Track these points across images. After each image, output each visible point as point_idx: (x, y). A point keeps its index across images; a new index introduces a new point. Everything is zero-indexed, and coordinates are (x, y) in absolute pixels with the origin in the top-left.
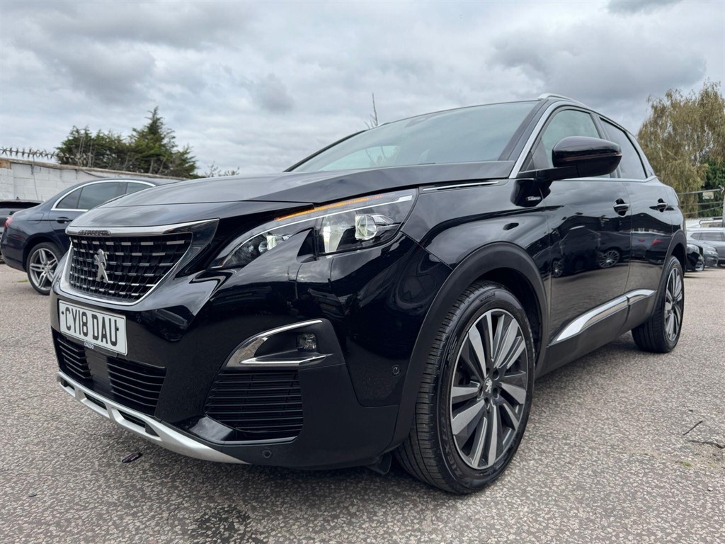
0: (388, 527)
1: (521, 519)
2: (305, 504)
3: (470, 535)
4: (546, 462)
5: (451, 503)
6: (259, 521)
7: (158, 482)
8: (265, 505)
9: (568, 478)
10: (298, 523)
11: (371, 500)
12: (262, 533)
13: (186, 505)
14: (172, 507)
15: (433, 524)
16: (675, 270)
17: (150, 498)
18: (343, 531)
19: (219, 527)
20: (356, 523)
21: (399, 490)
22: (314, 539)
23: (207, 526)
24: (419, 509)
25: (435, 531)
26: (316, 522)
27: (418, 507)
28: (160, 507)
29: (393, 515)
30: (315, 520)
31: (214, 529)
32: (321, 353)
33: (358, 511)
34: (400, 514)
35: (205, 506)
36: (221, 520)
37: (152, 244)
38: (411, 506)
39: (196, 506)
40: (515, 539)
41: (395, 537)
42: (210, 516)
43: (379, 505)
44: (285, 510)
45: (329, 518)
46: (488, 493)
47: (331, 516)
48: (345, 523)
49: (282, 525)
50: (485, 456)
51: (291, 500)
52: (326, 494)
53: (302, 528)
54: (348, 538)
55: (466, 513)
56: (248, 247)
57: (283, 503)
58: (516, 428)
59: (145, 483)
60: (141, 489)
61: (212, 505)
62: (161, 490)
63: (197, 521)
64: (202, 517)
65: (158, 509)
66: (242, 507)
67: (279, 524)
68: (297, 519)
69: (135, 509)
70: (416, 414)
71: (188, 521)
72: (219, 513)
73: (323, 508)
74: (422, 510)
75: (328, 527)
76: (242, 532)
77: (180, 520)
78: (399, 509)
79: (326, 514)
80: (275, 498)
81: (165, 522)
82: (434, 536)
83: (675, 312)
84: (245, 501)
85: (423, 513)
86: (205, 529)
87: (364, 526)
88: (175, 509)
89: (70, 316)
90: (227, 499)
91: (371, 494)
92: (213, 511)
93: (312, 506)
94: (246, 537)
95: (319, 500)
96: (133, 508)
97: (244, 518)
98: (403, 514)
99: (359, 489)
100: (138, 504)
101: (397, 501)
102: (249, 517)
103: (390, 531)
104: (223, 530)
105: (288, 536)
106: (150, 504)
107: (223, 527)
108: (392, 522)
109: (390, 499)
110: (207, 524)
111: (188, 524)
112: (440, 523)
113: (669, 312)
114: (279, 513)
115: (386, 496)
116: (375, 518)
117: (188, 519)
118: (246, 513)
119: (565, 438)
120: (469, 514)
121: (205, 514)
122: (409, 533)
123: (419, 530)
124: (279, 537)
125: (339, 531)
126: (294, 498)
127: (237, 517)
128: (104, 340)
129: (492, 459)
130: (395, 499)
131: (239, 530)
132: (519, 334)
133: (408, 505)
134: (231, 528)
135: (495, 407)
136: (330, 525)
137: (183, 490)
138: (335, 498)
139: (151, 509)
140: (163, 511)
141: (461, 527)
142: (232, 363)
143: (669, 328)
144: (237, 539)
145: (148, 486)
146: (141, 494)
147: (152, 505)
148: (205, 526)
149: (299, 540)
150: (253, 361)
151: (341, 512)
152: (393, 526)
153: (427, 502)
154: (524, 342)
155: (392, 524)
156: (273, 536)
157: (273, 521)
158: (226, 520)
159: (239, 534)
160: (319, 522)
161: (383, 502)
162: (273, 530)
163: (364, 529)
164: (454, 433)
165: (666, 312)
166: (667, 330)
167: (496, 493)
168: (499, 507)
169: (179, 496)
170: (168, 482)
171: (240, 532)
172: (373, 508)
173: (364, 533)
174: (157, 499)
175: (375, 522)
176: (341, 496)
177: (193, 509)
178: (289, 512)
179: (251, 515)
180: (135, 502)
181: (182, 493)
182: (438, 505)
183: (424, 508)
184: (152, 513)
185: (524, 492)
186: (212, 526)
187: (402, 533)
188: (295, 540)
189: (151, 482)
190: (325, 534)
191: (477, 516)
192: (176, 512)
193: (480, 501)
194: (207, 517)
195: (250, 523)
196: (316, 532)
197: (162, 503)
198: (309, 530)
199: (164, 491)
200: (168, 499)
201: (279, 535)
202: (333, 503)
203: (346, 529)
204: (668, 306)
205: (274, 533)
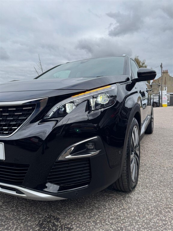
0: (113, 210)
1: (152, 196)
2: (77, 207)
3: (142, 207)
4: (145, 174)
5: (127, 195)
6: (64, 219)
7: (10, 210)
8: (62, 211)
9: (155, 179)
10: (80, 216)
11: (100, 200)
12: (68, 224)
13: (29, 219)
14: (23, 221)
15: (127, 205)
17: (10, 219)
18: (98, 215)
19: (49, 225)
20: (101, 211)
21: (107, 194)
22: (90, 222)
23: (44, 226)
24: (119, 200)
25: (129, 208)
26: (86, 214)
27: (118, 199)
28: (17, 222)
29: (111, 204)
30: (86, 213)
31: (47, 227)
32: (97, 150)
33: (99, 206)
34: (113, 204)
35: (38, 217)
36: (48, 222)
37: (15, 109)
38: (115, 199)
39: (33, 218)
40: (156, 205)
41: (118, 214)
42: (42, 222)
43: (105, 202)
44: (72, 212)
45: (90, 211)
46: (136, 189)
47: (90, 210)
48: (97, 212)
49: (74, 218)
51: (71, 207)
52: (83, 201)
53: (83, 218)
54: (102, 218)
55: (135, 198)
56: (62, 109)
57: (69, 209)
59: (5, 212)
60: (4, 216)
61: (40, 216)
62: (14, 214)
63: (37, 225)
64: (39, 223)
65: (17, 224)
66: (55, 215)
67: (73, 218)
68: (78, 215)
69: (6, 226)
71: (34, 226)
72: (45, 219)
73: (85, 208)
74: (120, 200)
75: (93, 215)
76: (60, 226)
77: (30, 226)
78: (112, 202)
79: (88, 209)
80: (65, 207)
81: (24, 229)
82: (131, 210)
84: (53, 211)
85: (121, 201)
86: (43, 228)
87: (105, 212)
88: (25, 222)
90: (45, 212)
91: (99, 198)
92: (42, 219)
93: (81, 207)
94: (63, 228)
95: (81, 204)
96: (5, 225)
97: (57, 219)
98: (115, 203)
99: (93, 197)
100: (6, 223)
101: (109, 199)
102: (59, 219)
103: (115, 211)
104: (51, 227)
105: (79, 223)
106: (11, 222)
107: (50, 225)
108: (113, 207)
109: (107, 199)
110: (43, 226)
111: (34, 227)
112: (129, 204)
114: (70, 213)
115: (104, 198)
116: (106, 207)
117: (33, 225)
118: (57, 217)
119: (145, 165)
120: (136, 198)
121: (40, 221)
122: (122, 211)
123: (124, 209)
124: (76, 224)
125: (97, 216)
126: (72, 205)
127: (54, 219)
130: (109, 198)
131: (58, 225)
132: (138, 134)
133: (114, 199)
134: (54, 225)
136: (92, 214)
137: (24, 211)
138: (87, 202)
139: (13, 224)
140: (20, 224)
141: (137, 204)
142: (60, 158)
144: (60, 230)
145: (7, 213)
146: (5, 217)
147: (13, 222)
148: (43, 227)
149: (85, 224)
150: (69, 157)
151: (93, 208)
152: (114, 209)
153: (119, 197)
155: (114, 208)
156: (74, 224)
157: (70, 218)
158: (50, 221)
159: (59, 227)
160: (87, 214)
161: (105, 200)
162: (72, 222)
163: (105, 213)
167: (138, 188)
168: (143, 193)
169: (23, 215)
170: (15, 209)
171: (59, 226)
172: (103, 203)
173: (106, 215)
174: (14, 219)
175: (108, 209)
176: (89, 201)
177: (33, 220)
178: (74, 212)
179: (59, 217)
180: (4, 222)
181: (24, 213)
182: (124, 197)
183: (120, 199)
184: (16, 226)
185: (147, 187)
186: (46, 226)
187: (120, 211)
188: (83, 224)
189: (7, 211)
190: (93, 219)
191: (139, 199)
192: (26, 223)
193: (136, 192)
194: (41, 222)
195: (61, 221)
196: (89, 219)
197: (18, 220)
198: (86, 218)
199: (15, 214)
200: (19, 217)
201: (76, 223)
202: (88, 205)
203: (99, 214)
205: (73, 223)
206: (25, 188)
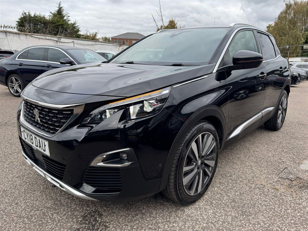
0: (157, 220)
1: (209, 216)
2: (125, 208)
3: (189, 224)
4: (221, 188)
5: (182, 208)
6: (106, 217)
7: (67, 197)
8: (109, 209)
9: (229, 196)
10: (122, 218)
11: (151, 206)
12: (108, 223)
13: (78, 209)
14: (72, 210)
15: (175, 219)
16: (284, 96)
17: (63, 205)
18: (139, 221)
19: (91, 219)
20: (145, 218)
21: (162, 202)
22: (128, 225)
23: (86, 219)
24: (169, 211)
25: (175, 222)
26: (129, 217)
27: (169, 210)
28: (67, 209)
29: (159, 214)
30: (129, 216)
31: (89, 221)
32: (129, 161)
33: (146, 212)
34: (162, 213)
35: (85, 209)
36: (91, 216)
37: (57, 112)
38: (167, 210)
39: (82, 209)
40: (206, 226)
41: (159, 225)
42: (87, 214)
43: (154, 209)
44: (117, 212)
45: (134, 215)
46: (197, 203)
47: (135, 214)
48: (140, 218)
49: (116, 219)
50: (197, 189)
51: (119, 206)
52: (133, 204)
53: (123, 220)
54: (141, 225)
55: (188, 213)
56: (98, 115)
57: (116, 208)
58: (210, 176)
59: (62, 197)
60: (60, 201)
61: (88, 209)
62: (68, 201)
63: (82, 216)
64: (84, 214)
65: (67, 211)
66: (100, 210)
67: (114, 218)
68: (121, 216)
69: (58, 211)
70: (169, 179)
71: (79, 217)
72: (91, 213)
73: (132, 211)
74: (171, 212)
75: (134, 220)
76: (100, 222)
77: (76, 216)
78: (162, 211)
79: (133, 213)
80: (113, 205)
81: (70, 217)
82: (174, 224)
83: (283, 114)
84: (101, 207)
85: (171, 213)
86: (85, 220)
87: (147, 219)
88: (74, 210)
89: (25, 134)
90: (94, 206)
91: (151, 204)
92: (88, 212)
93: (127, 209)
94: (102, 225)
95: (130, 206)
96: (57, 210)
97: (101, 215)
98: (163, 214)
99: (146, 201)
100: (59, 208)
101: (161, 207)
102: (102, 215)
103: (158, 222)
104: (92, 221)
105: (118, 224)
106: (63, 208)
107: (92, 219)
108: (159, 217)
109: (158, 206)
110: (86, 218)
111: (79, 218)
112: (177, 218)
113: (280, 114)
114: (114, 213)
115: (157, 205)
116: (152, 215)
117: (79, 215)
118: (101, 213)
119: (230, 176)
120: (189, 214)
121: (86, 213)
122: (165, 223)
123: (169, 221)
124: (114, 225)
125: (138, 222)
126: (120, 206)
127: (98, 215)
128: (40, 148)
129: (199, 190)
130: (160, 206)
131: (99, 221)
132: (213, 140)
133: (165, 209)
134: (95, 220)
135: (201, 171)
136: (134, 219)
137: (77, 201)
138: (137, 205)
139: (64, 210)
140: (69, 211)
141: (186, 220)
143: (279, 121)
144: (98, 225)
145: (63, 199)
146: (60, 203)
147: (64, 208)
148: (85, 219)
149: (122, 226)
151: (139, 212)
152: (159, 219)
153: (173, 208)
154: (215, 143)
155: (158, 218)
156: (112, 224)
157: (112, 216)
158: (93, 216)
159: (99, 223)
160: (130, 217)
161: (156, 207)
162: (112, 221)
163: (147, 221)
164: (184, 185)
165: (278, 115)
166: (278, 122)
167: (200, 203)
168: (201, 210)
169: (75, 204)
170: (71, 197)
171: (99, 222)
172: (151, 211)
173: (147, 223)
174: (67, 206)
175: (152, 217)
176: (139, 205)
177: (80, 211)
178: (119, 212)
179: (104, 214)
180: (58, 207)
181: (76, 203)
182: (177, 209)
183: (171, 211)
184: (65, 213)
185: (212, 203)
186: (88, 219)
187: (162, 223)
188: (120, 226)
189: (64, 197)
190: (132, 223)
191: (192, 215)
192: (74, 212)
193: (194, 207)
194: (86, 214)
195: (103, 217)
196: (129, 222)
197: (69, 208)
198: (126, 221)
199: (69, 201)
200: (71, 206)
201: (114, 224)
202: (136, 208)
203: (140, 221)
204: (280, 112)
205: (112, 223)
206: (65, 184)
